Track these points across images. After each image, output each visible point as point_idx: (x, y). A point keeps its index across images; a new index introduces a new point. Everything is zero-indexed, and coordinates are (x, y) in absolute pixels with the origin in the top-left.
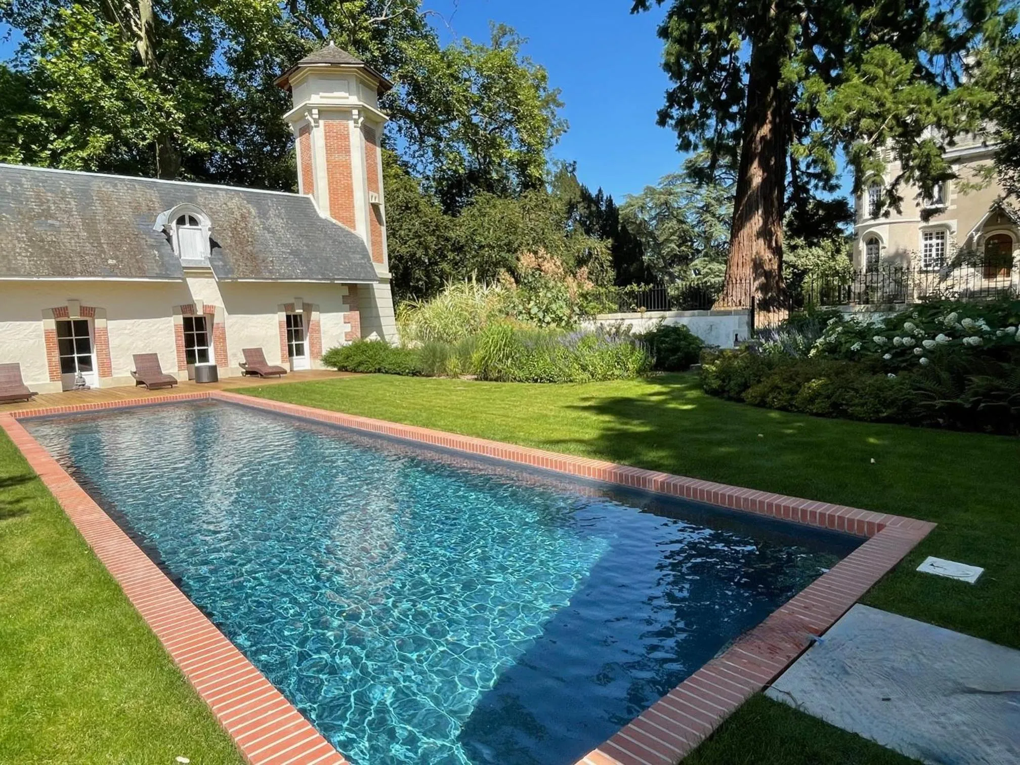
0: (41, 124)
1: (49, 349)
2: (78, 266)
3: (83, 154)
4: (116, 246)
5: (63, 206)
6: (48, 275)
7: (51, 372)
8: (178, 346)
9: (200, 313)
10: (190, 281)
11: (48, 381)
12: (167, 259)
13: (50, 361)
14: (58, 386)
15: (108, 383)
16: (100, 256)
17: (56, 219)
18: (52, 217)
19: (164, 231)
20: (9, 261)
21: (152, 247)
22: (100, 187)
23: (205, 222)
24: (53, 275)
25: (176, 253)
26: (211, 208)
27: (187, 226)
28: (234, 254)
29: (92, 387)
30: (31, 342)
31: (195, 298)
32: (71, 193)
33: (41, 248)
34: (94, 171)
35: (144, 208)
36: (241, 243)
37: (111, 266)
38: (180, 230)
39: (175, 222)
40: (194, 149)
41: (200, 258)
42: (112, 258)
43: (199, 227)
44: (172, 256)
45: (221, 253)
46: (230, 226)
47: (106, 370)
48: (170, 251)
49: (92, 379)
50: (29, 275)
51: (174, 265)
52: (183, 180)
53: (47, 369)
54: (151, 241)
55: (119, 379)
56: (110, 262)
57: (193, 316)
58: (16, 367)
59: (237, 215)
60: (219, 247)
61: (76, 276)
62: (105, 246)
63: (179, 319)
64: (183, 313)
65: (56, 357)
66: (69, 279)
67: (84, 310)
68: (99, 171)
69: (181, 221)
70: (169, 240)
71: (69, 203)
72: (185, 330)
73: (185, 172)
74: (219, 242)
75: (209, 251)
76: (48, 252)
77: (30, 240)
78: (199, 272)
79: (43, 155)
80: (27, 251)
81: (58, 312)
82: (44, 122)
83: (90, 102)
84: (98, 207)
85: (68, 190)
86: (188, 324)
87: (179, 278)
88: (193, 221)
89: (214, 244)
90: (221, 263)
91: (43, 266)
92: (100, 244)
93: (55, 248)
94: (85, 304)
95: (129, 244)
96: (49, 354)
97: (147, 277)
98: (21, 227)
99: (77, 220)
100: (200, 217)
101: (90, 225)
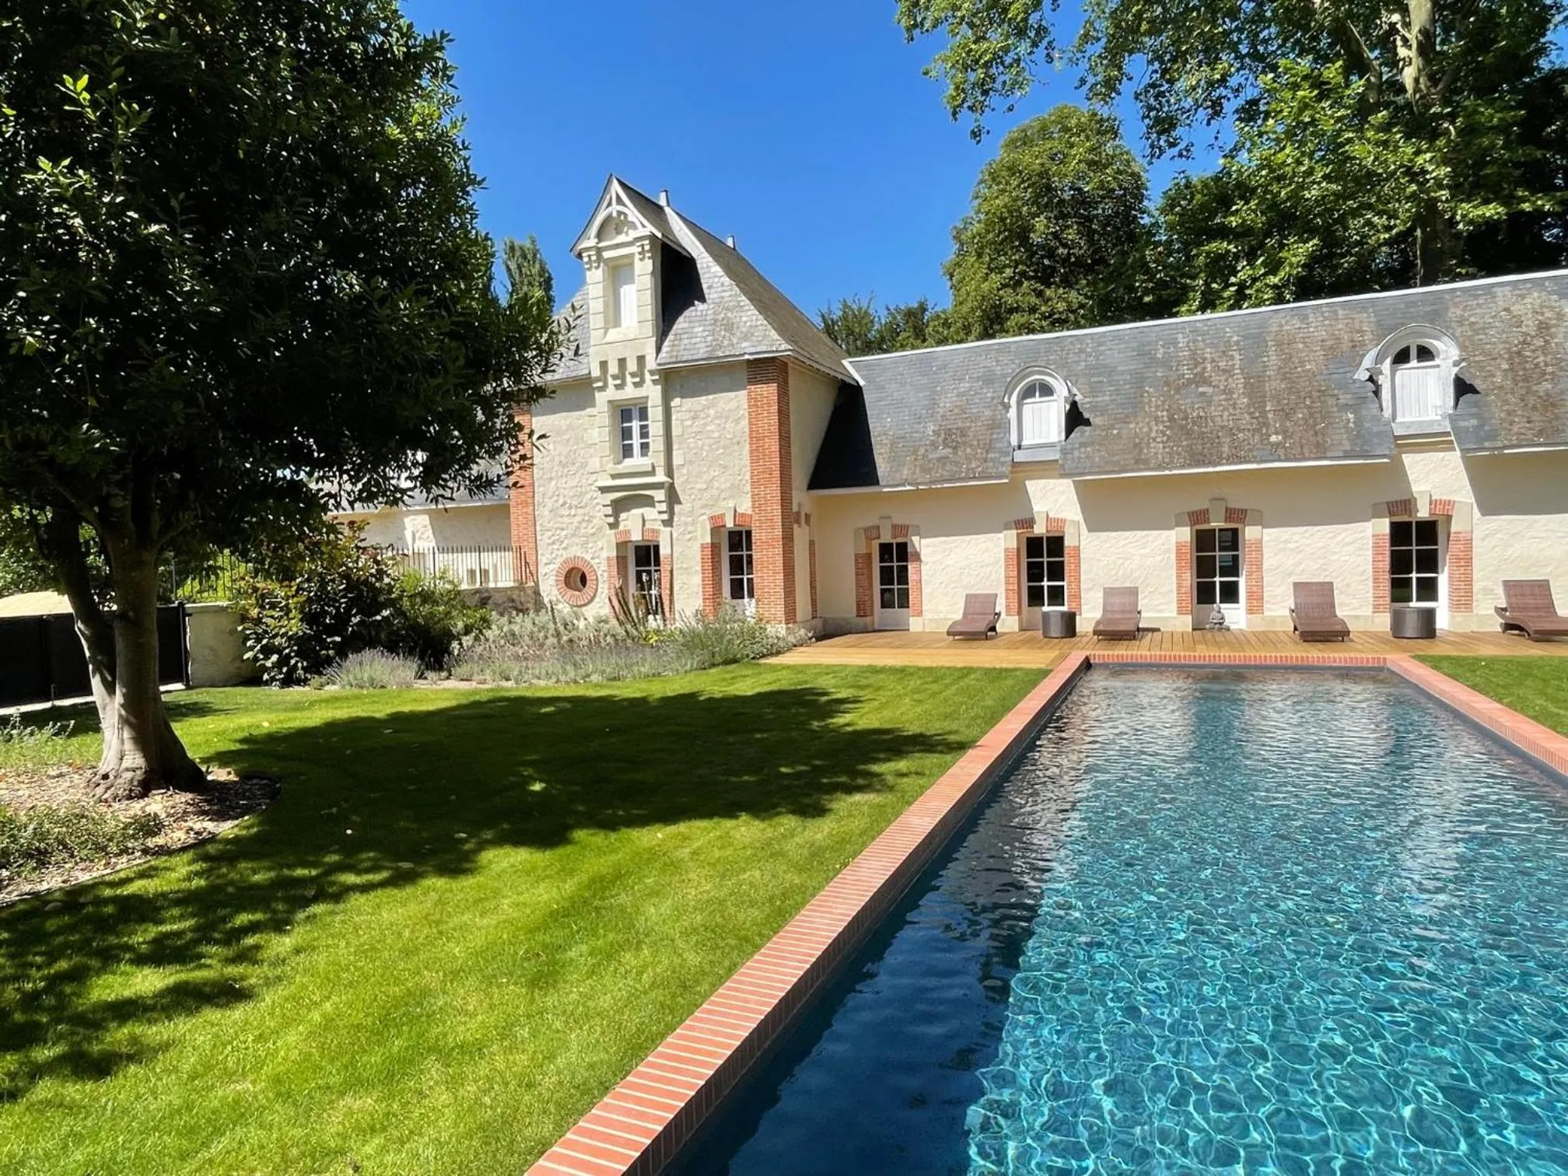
0: (1228, 252)
1: (1179, 568)
2: (1226, 449)
3: (1274, 280)
4: (1286, 414)
5: (1222, 364)
6: (1182, 467)
7: (1179, 601)
8: (1376, 571)
9: (1423, 513)
10: (1408, 459)
11: (1174, 614)
12: (1367, 425)
13: (1179, 586)
14: (1185, 623)
15: (1258, 624)
16: (1259, 430)
17: (1210, 384)
18: (1207, 382)
19: (1371, 379)
20: (1141, 450)
21: (1346, 407)
22: (1281, 326)
23: (1448, 351)
24: (1190, 466)
25: (1387, 413)
26: (1473, 323)
27: (1414, 363)
28: (1506, 402)
29: (1233, 627)
30: (1159, 558)
31: (1415, 488)
32: (1237, 343)
33: (1182, 428)
34: (1288, 302)
35: (1346, 346)
36: (1526, 379)
37: (1272, 445)
38: (1398, 374)
39: (1388, 361)
40: (1471, 222)
41: (1433, 417)
42: (1277, 433)
43: (1437, 362)
44: (1377, 419)
45: (1476, 404)
46: (1509, 351)
47: (1256, 604)
48: (1375, 411)
49: (1235, 615)
50: (1159, 467)
51: (1379, 434)
52: (1453, 280)
53: (1174, 596)
54: (1345, 398)
55: (1273, 620)
56: (1273, 438)
57: (1414, 520)
58: (1133, 592)
59: (1530, 325)
60: (1477, 392)
61: (1220, 464)
62: (1270, 416)
63: (1383, 526)
64: (1391, 514)
65: (1189, 579)
66: (1211, 469)
67: (1231, 514)
68: (1295, 300)
69: (1402, 357)
70: (1377, 393)
71: (1232, 358)
72: (1392, 545)
73: (1458, 265)
74: (1478, 384)
75: (1452, 403)
76: (1189, 433)
77: (1171, 419)
78: (1427, 441)
79: (1226, 294)
80: (1164, 434)
81: (1196, 517)
82: (1231, 247)
83: (1289, 199)
84: (1273, 359)
85: (1235, 338)
86: (1400, 533)
87: (1385, 456)
88: (1425, 354)
89: (1463, 388)
90: (1474, 422)
91: (1179, 454)
92: (1264, 413)
93: (1200, 427)
94: (1233, 505)
95: (1309, 407)
96: (1179, 576)
97: (1326, 458)
98: (1163, 403)
99: (1238, 382)
100: (1436, 344)
101: (1255, 387)
